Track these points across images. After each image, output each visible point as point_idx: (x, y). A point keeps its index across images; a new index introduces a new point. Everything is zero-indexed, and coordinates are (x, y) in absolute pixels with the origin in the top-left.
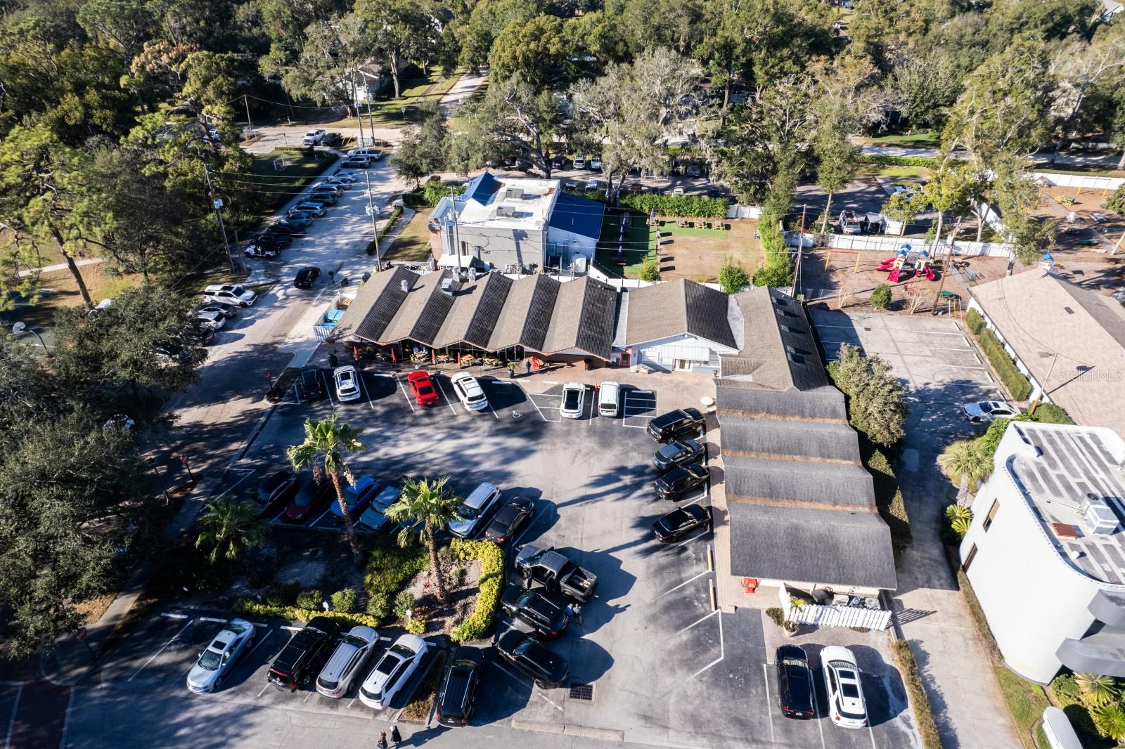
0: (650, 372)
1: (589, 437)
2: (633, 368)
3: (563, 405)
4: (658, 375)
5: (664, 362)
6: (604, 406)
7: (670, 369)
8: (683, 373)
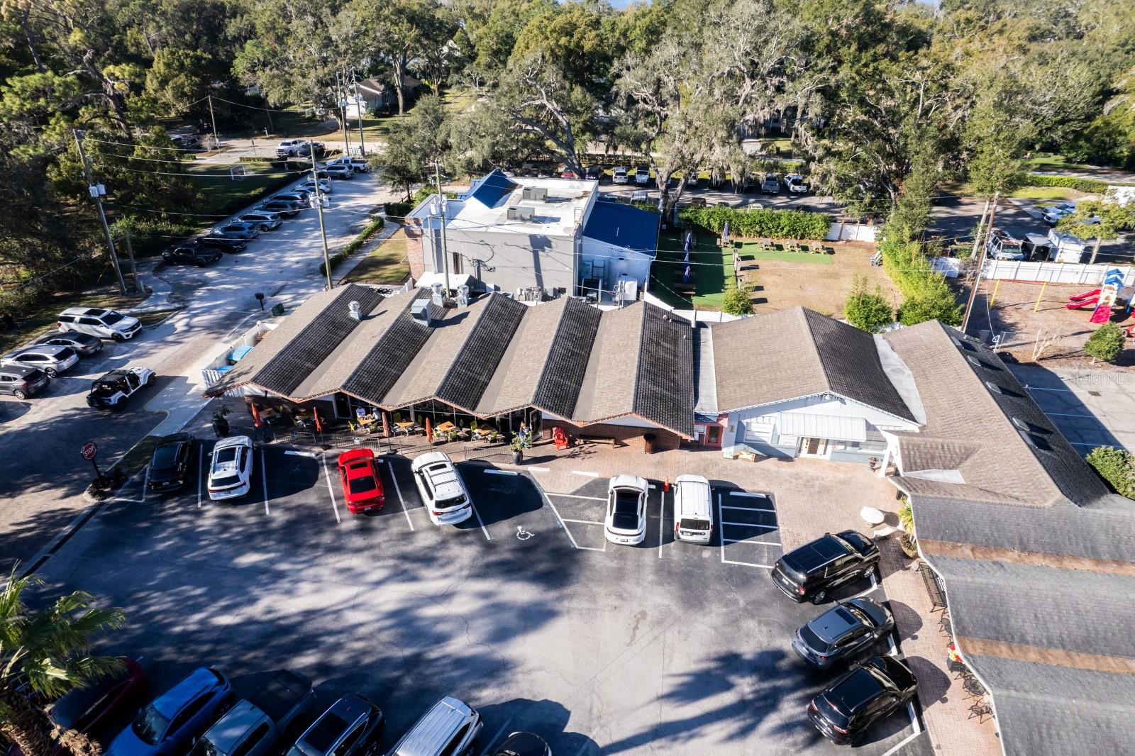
0: (758, 459)
1: (661, 584)
2: (728, 451)
3: (609, 520)
4: (771, 463)
5: (781, 443)
6: (687, 523)
7: (791, 454)
8: (814, 462)
